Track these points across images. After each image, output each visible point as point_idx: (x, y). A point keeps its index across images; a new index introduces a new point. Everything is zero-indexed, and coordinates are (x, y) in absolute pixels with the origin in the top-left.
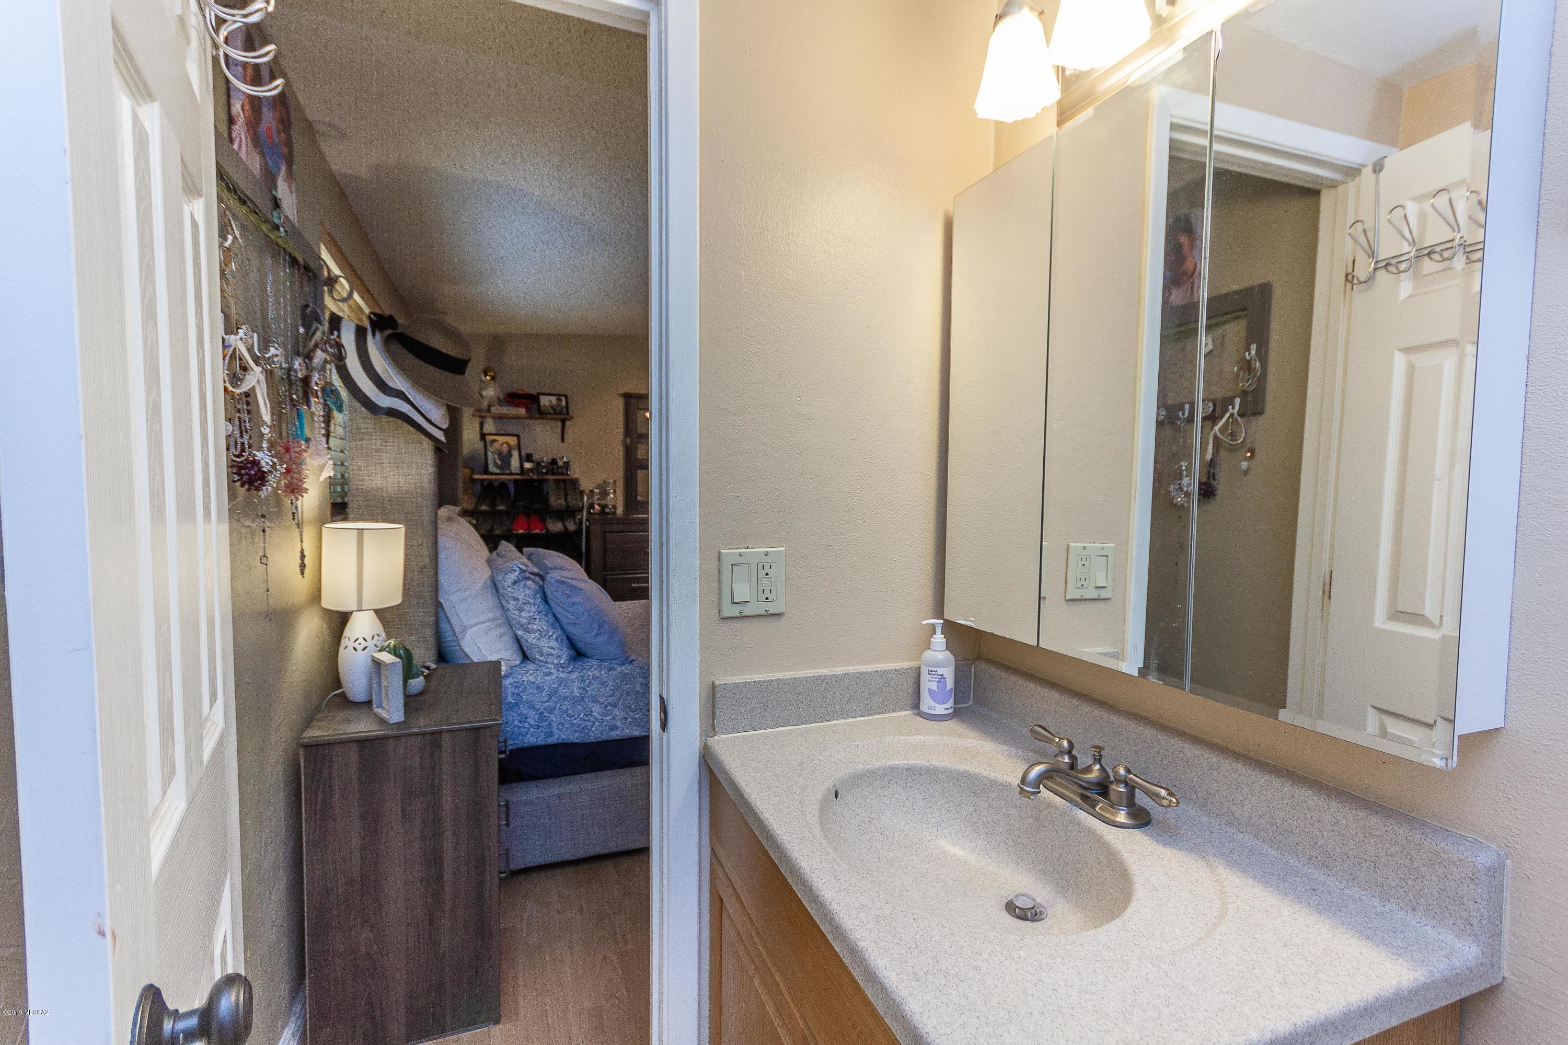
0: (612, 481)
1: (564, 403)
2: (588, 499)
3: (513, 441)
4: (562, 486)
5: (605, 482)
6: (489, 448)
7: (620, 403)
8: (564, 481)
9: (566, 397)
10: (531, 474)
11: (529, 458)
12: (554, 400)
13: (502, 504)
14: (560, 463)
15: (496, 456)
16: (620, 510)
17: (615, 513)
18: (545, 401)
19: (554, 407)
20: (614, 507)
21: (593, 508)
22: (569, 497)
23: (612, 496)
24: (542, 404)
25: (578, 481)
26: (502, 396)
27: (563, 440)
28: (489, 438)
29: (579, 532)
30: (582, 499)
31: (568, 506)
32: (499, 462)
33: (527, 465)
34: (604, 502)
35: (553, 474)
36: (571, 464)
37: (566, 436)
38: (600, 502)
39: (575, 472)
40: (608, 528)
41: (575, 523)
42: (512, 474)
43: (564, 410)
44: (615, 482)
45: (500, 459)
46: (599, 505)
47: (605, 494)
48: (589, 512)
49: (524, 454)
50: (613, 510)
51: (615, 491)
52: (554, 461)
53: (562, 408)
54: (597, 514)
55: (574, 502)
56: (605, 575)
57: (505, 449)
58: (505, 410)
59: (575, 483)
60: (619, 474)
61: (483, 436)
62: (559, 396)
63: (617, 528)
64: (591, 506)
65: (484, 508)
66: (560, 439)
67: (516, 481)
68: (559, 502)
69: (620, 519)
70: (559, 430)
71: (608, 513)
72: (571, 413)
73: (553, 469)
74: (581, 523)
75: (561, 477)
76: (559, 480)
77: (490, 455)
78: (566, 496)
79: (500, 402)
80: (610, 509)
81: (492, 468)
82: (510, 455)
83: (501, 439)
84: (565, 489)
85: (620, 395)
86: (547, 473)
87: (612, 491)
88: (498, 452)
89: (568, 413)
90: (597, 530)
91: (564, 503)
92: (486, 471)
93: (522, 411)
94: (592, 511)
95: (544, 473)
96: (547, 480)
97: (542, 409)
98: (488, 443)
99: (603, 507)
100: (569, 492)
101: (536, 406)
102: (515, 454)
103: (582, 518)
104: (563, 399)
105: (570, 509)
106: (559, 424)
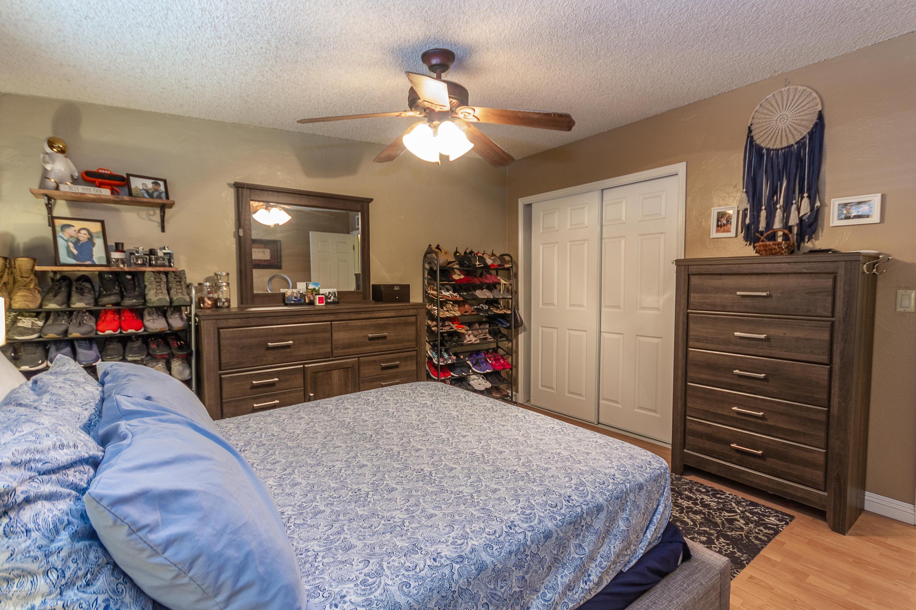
0: (224, 274)
1: (162, 188)
2: (196, 293)
3: (95, 228)
4: (163, 277)
5: (216, 274)
6: (59, 234)
7: (229, 195)
8: (166, 273)
9: (165, 181)
10: (122, 266)
11: (119, 247)
12: (149, 184)
13: (80, 301)
14: (160, 254)
15: (71, 245)
16: (234, 304)
17: (228, 307)
18: (136, 184)
19: (150, 192)
20: (228, 301)
21: (204, 302)
22: (173, 292)
23: (225, 289)
24: (133, 186)
25: (184, 274)
26: (76, 174)
27: (163, 230)
28: (58, 222)
29: (187, 330)
30: (189, 294)
31: (171, 301)
32: (75, 252)
33: (116, 255)
34: (216, 296)
35: (151, 265)
36: (175, 256)
37: (166, 225)
38: (211, 295)
39: (179, 264)
40: (223, 324)
41: (182, 319)
42: (94, 265)
43: (163, 195)
44: (228, 274)
45: (76, 247)
46: (209, 299)
47: (216, 287)
48: (198, 307)
49: (111, 243)
50: (226, 304)
51: (228, 284)
52: (152, 252)
53: (161, 193)
54: (209, 308)
55: (180, 296)
56: (221, 374)
57: (83, 237)
58: (80, 189)
59: (180, 276)
60: (232, 267)
61: (52, 220)
62: (156, 181)
63: (232, 323)
64: (201, 300)
65: (52, 306)
66: (160, 229)
67: (101, 274)
68: (160, 296)
69: (235, 314)
70: (157, 218)
71: (221, 307)
72: (171, 198)
73: (150, 260)
74: (189, 319)
75: (161, 269)
76: (159, 272)
77: (61, 243)
78: (169, 290)
79: (75, 181)
80: (224, 303)
81: (64, 257)
82: (91, 241)
83: (78, 225)
84: (167, 282)
85: (229, 185)
86: (143, 264)
87: (224, 284)
88: (74, 240)
89: (167, 198)
90: (207, 328)
91: (167, 298)
92: (56, 261)
93: (106, 192)
94: (202, 305)
95: (139, 264)
96: (144, 272)
97: (134, 192)
98: (58, 229)
99: (215, 301)
100: (173, 285)
101: (126, 190)
102: (99, 242)
103: (190, 313)
104: (162, 183)
105: (174, 304)
106: (158, 211)
